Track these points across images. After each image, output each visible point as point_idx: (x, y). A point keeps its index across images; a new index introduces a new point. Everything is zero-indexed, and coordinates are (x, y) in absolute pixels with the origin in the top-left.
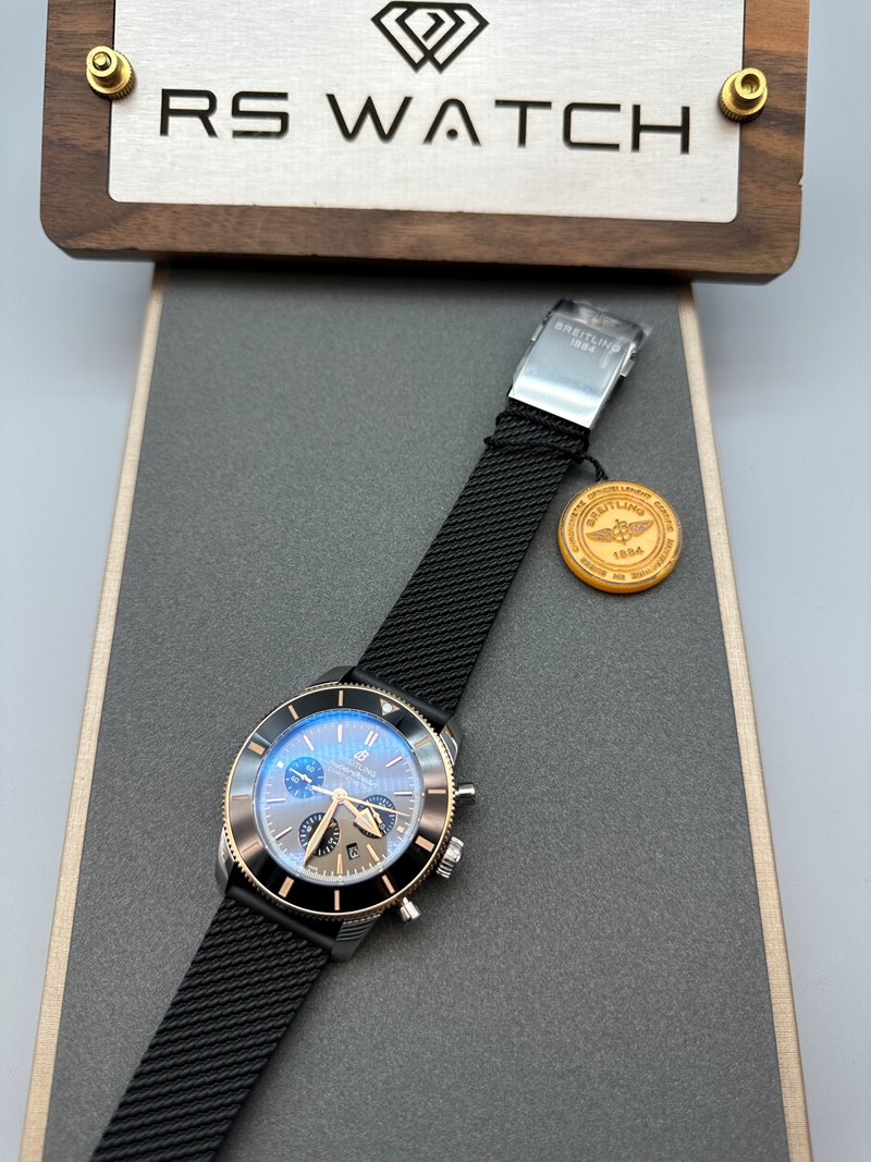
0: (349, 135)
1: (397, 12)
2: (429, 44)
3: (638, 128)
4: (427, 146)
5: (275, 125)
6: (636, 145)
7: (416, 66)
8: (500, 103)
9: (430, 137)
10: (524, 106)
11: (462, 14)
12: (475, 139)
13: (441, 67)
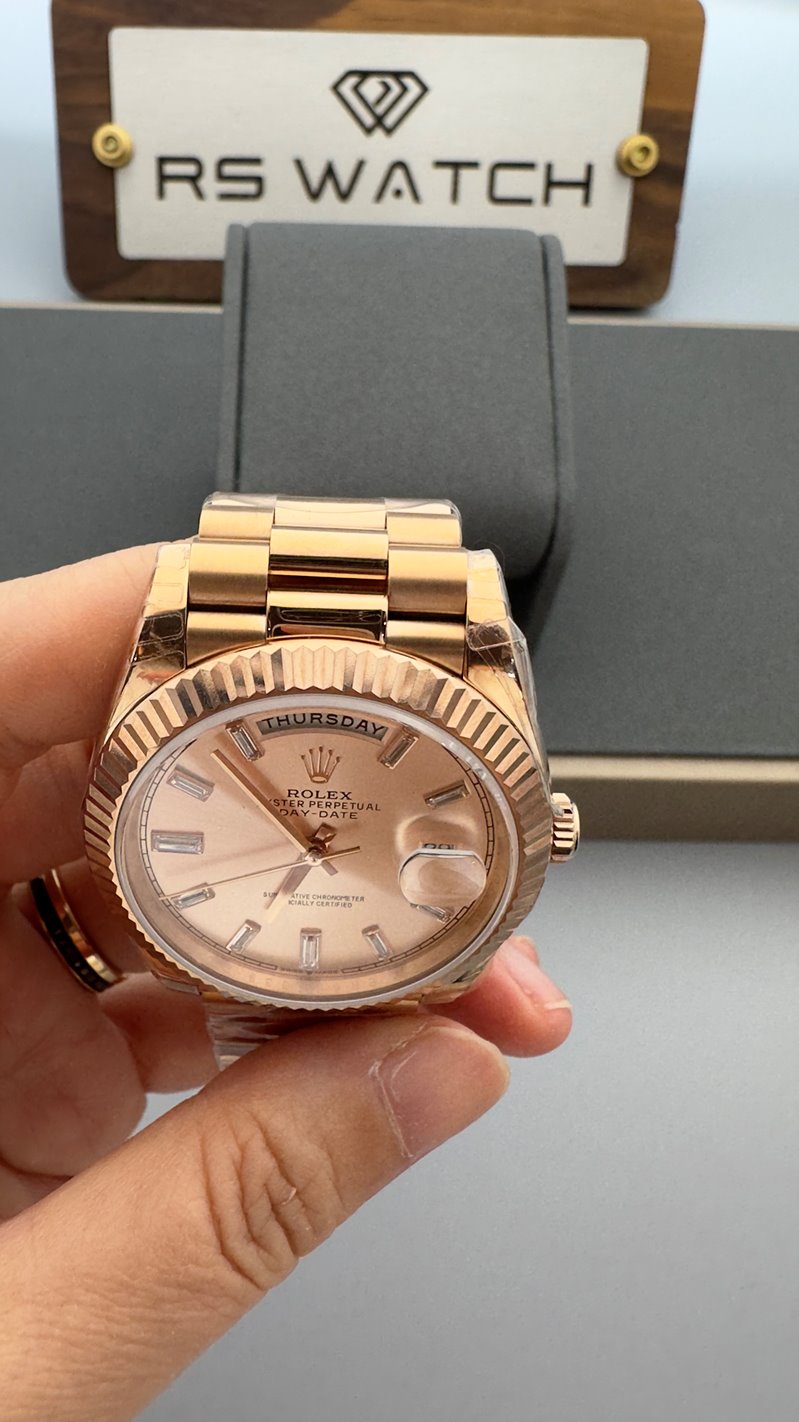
0: (315, 195)
1: (353, 80)
2: (380, 110)
3: (551, 184)
4: (378, 207)
5: (251, 188)
6: (547, 199)
7: (369, 131)
8: (440, 164)
9: (380, 196)
10: (456, 166)
11: (408, 82)
12: (416, 197)
13: (389, 131)
